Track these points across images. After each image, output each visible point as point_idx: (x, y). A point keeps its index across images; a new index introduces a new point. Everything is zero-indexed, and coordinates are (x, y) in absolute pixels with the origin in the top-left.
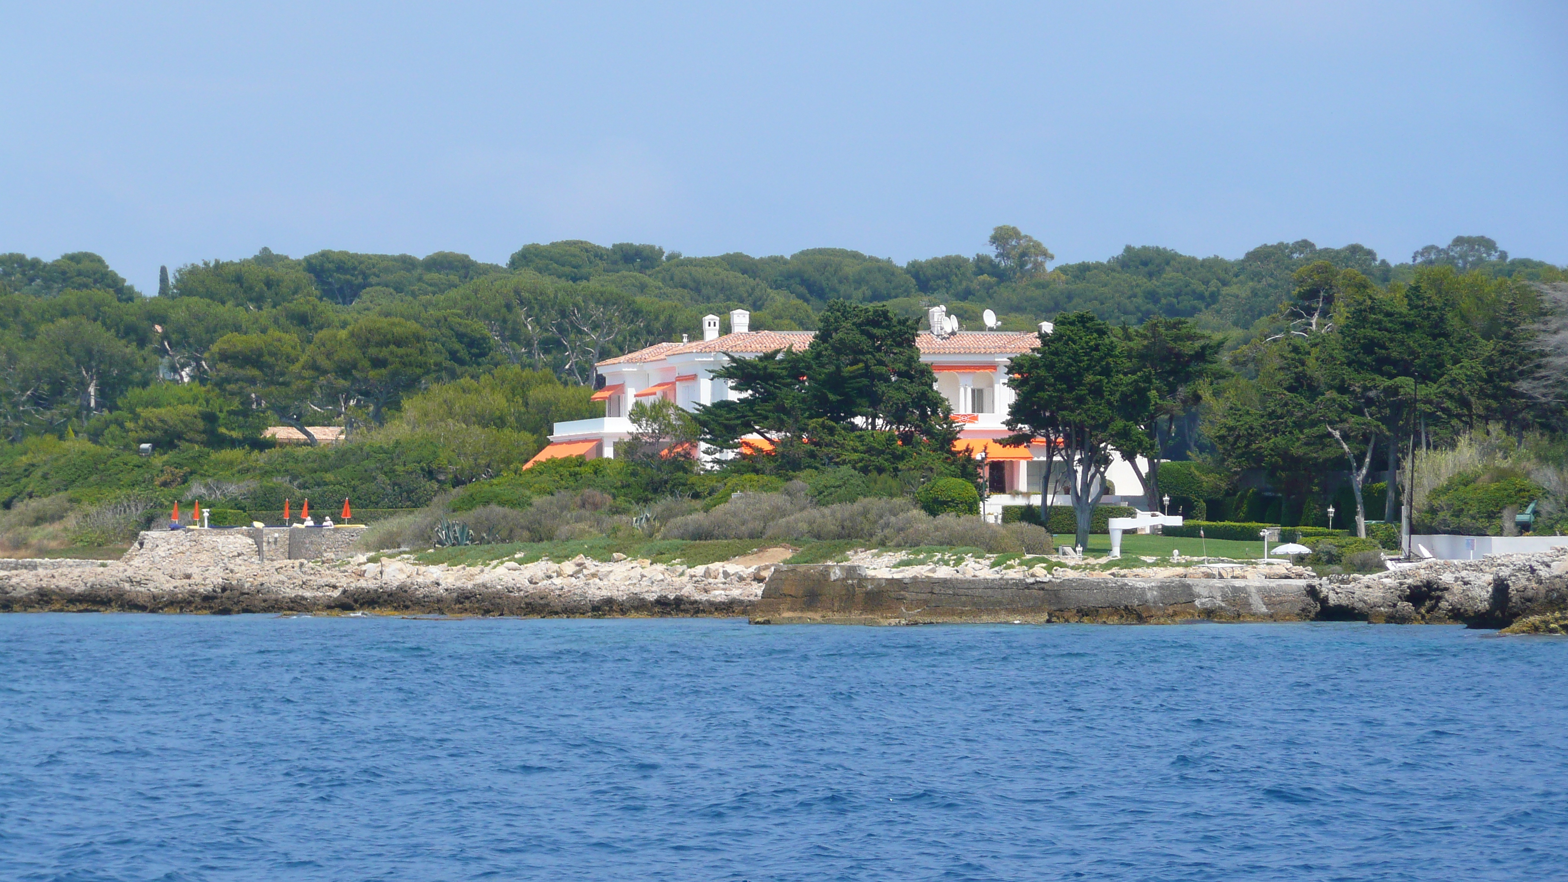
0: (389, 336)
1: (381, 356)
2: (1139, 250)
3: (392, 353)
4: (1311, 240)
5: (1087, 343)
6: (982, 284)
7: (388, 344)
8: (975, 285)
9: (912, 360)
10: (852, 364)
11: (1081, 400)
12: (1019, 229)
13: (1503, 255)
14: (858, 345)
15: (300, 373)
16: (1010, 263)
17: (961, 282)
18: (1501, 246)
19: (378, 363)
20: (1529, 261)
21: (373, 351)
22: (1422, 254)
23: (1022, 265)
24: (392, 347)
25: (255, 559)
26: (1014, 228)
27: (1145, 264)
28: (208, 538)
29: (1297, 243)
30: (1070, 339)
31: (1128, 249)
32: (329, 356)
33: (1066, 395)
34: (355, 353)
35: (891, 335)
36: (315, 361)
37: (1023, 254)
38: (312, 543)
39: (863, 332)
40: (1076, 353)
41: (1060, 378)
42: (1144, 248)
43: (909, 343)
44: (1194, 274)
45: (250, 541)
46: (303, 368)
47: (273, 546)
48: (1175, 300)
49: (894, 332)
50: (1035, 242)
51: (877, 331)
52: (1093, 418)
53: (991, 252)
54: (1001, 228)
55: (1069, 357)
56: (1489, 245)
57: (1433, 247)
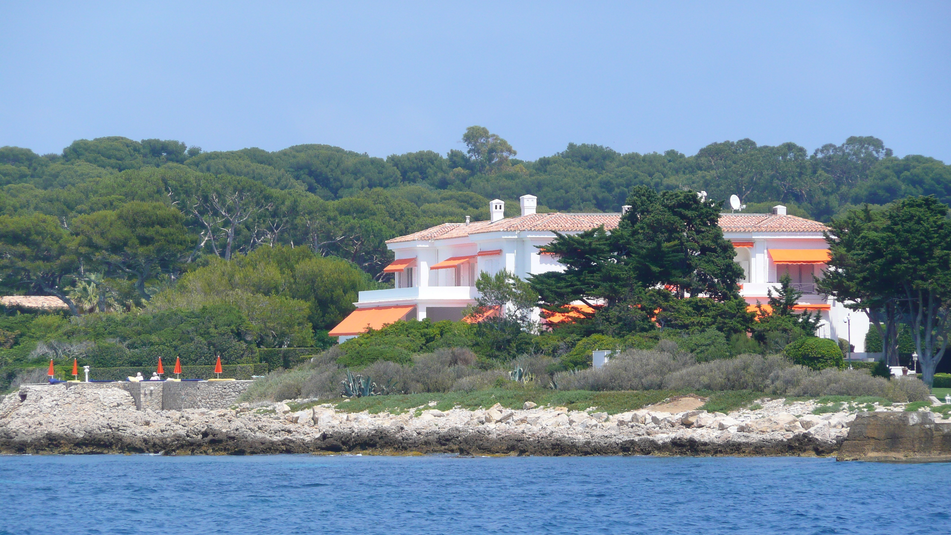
0: (154, 218)
1: (148, 234)
2: (579, 147)
3: (157, 232)
4: (752, 139)
5: (935, 222)
6: (457, 175)
7: (153, 225)
8: (450, 176)
9: (718, 236)
10: (668, 240)
11: (931, 271)
12: (488, 129)
13: (889, 152)
14: (673, 224)
15: (77, 249)
16: (480, 158)
17: (436, 173)
18: (887, 145)
19: (145, 241)
20: (921, 157)
21: (140, 231)
22: (822, 151)
23: (490, 160)
24: (157, 227)
25: (133, 409)
26: (483, 128)
27: (586, 159)
28: (90, 391)
29: (741, 141)
30: (920, 219)
31: (571, 146)
32: (102, 234)
33: (919, 266)
34: (126, 232)
35: (699, 216)
36: (90, 239)
37: (491, 151)
38: (187, 394)
39: (675, 213)
40: (927, 231)
41: (913, 252)
42: (584, 145)
43: (714, 222)
44: (638, 167)
45: (127, 393)
46: (79, 245)
47: (149, 397)
48: (626, 190)
49: (702, 214)
50: (502, 140)
51: (689, 213)
52: (943, 286)
53: (464, 149)
54: (473, 128)
55: (922, 235)
56: (877, 144)
57: (831, 145)
